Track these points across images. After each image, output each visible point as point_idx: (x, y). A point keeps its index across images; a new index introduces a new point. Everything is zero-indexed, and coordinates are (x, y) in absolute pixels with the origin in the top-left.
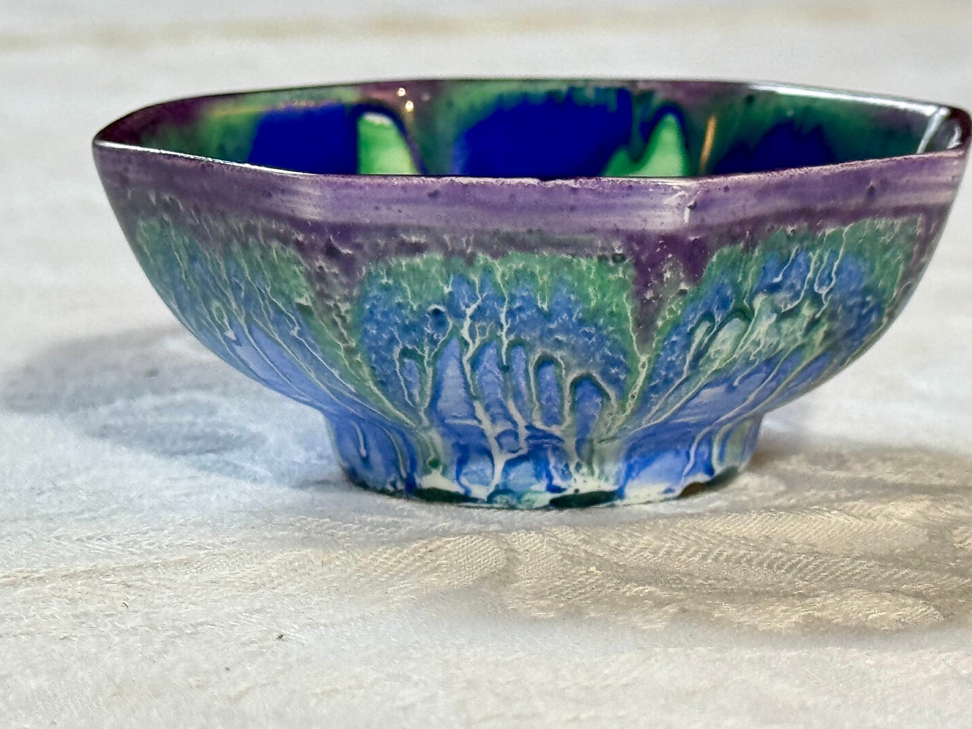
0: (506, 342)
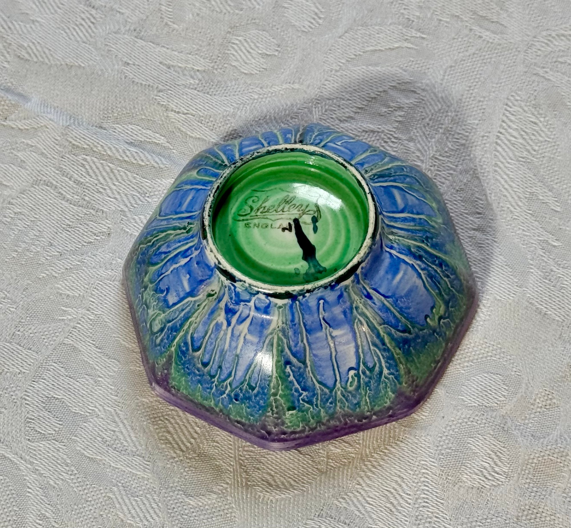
0: (216, 379)
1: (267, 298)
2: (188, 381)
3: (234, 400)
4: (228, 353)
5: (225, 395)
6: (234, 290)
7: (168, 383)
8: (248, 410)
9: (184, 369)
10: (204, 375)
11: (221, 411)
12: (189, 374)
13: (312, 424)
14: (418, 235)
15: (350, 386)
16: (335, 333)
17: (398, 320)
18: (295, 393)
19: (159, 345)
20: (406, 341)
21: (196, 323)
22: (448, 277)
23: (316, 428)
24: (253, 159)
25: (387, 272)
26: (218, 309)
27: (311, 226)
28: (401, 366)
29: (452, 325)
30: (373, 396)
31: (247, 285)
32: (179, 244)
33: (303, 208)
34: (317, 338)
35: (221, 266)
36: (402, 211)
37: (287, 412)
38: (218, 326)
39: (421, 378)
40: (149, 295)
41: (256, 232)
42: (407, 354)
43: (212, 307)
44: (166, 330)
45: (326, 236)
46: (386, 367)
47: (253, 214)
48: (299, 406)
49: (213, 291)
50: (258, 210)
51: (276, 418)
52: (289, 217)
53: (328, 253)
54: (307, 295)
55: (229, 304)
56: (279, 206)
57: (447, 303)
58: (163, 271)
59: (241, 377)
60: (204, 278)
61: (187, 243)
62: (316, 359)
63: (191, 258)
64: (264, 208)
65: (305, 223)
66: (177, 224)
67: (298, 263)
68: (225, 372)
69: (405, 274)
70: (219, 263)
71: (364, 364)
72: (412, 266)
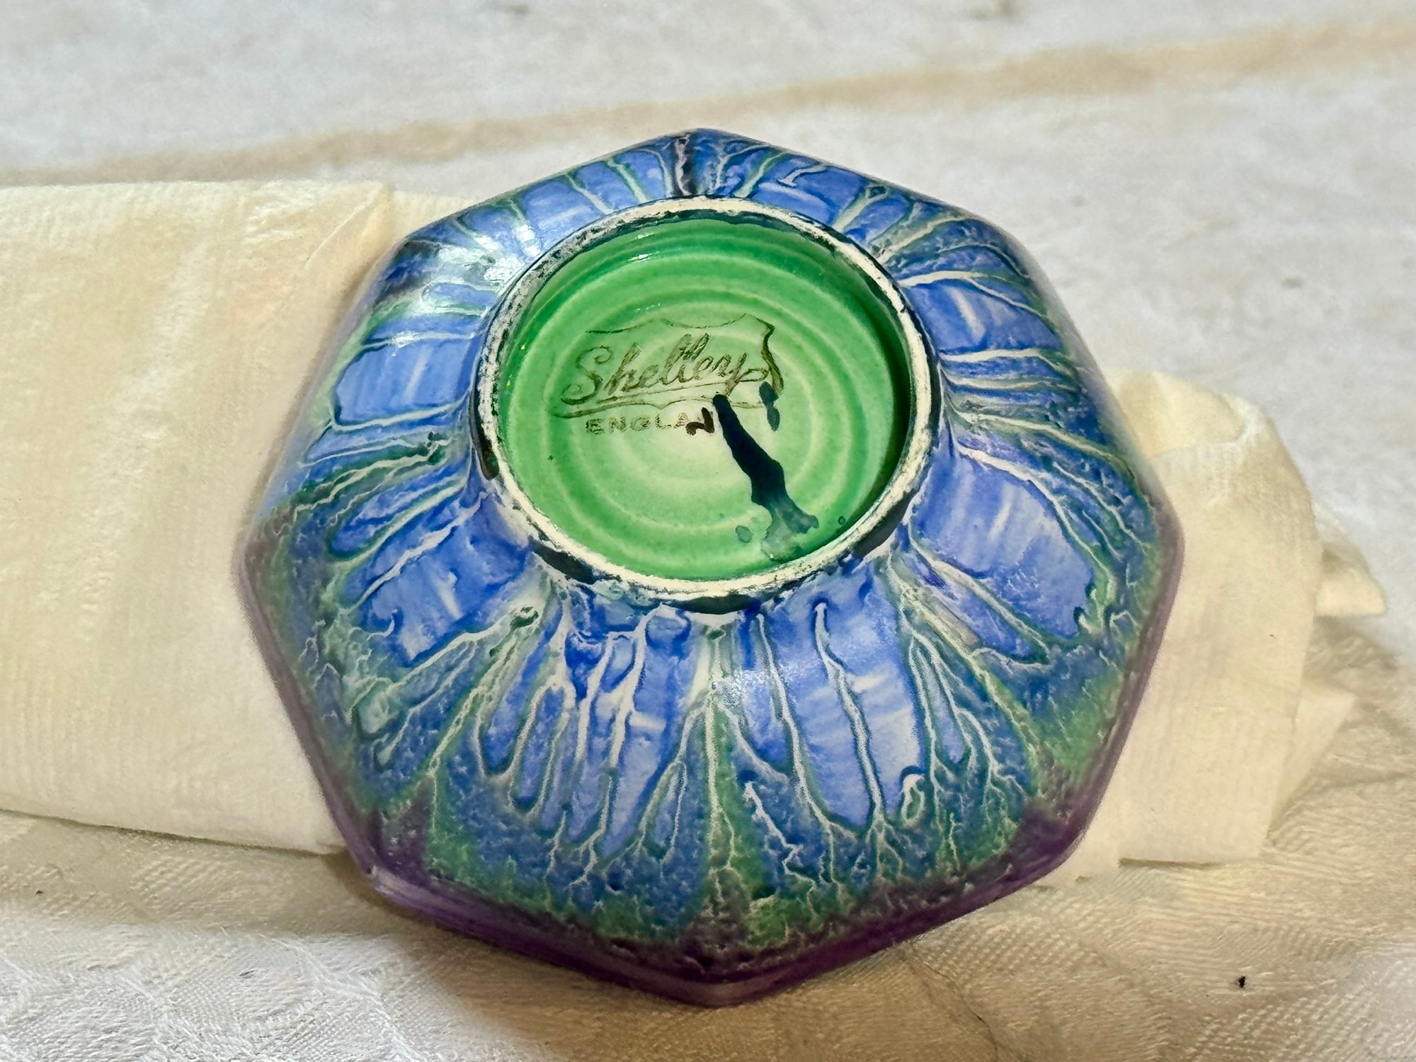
0: (556, 838)
1: (680, 614)
2: (480, 853)
3: (609, 888)
4: (586, 769)
5: (583, 878)
6: (590, 601)
7: (419, 863)
8: (649, 909)
9: (465, 821)
10: (521, 832)
11: (572, 919)
12: (480, 834)
13: (817, 925)
14: (1031, 402)
15: (909, 816)
16: (862, 684)
17: (1013, 632)
18: (771, 852)
19: (390, 765)
20: (1037, 684)
21: (490, 699)
22: (1117, 502)
23: (823, 934)
24: (586, 249)
25: (970, 511)
26: (546, 655)
27: (762, 412)
28: (1031, 748)
29: (1135, 624)
30: (966, 833)
31: (625, 586)
32: (414, 495)
33: (732, 366)
34: (816, 704)
35: (548, 544)
36: (982, 347)
37: (752, 904)
38: (552, 703)
39: (1077, 773)
40: (341, 636)
41: (618, 442)
42: (1041, 712)
43: (531, 652)
44: (406, 725)
45: (802, 432)
46: (995, 755)
47: (603, 394)
48: (782, 885)
49: (527, 610)
50: (615, 383)
51: (723, 921)
52: (699, 393)
53: (818, 478)
54: (786, 594)
55: (575, 640)
56: (669, 365)
57: (1119, 570)
58: (378, 569)
59: (626, 825)
60: (496, 580)
61: (436, 491)
62: (821, 756)
63: (454, 529)
64: (631, 375)
65: (745, 405)
66: (399, 440)
67: (741, 512)
68: (582, 818)
69: (1015, 508)
70: (543, 536)
71: (938, 755)
72: (1031, 487)
